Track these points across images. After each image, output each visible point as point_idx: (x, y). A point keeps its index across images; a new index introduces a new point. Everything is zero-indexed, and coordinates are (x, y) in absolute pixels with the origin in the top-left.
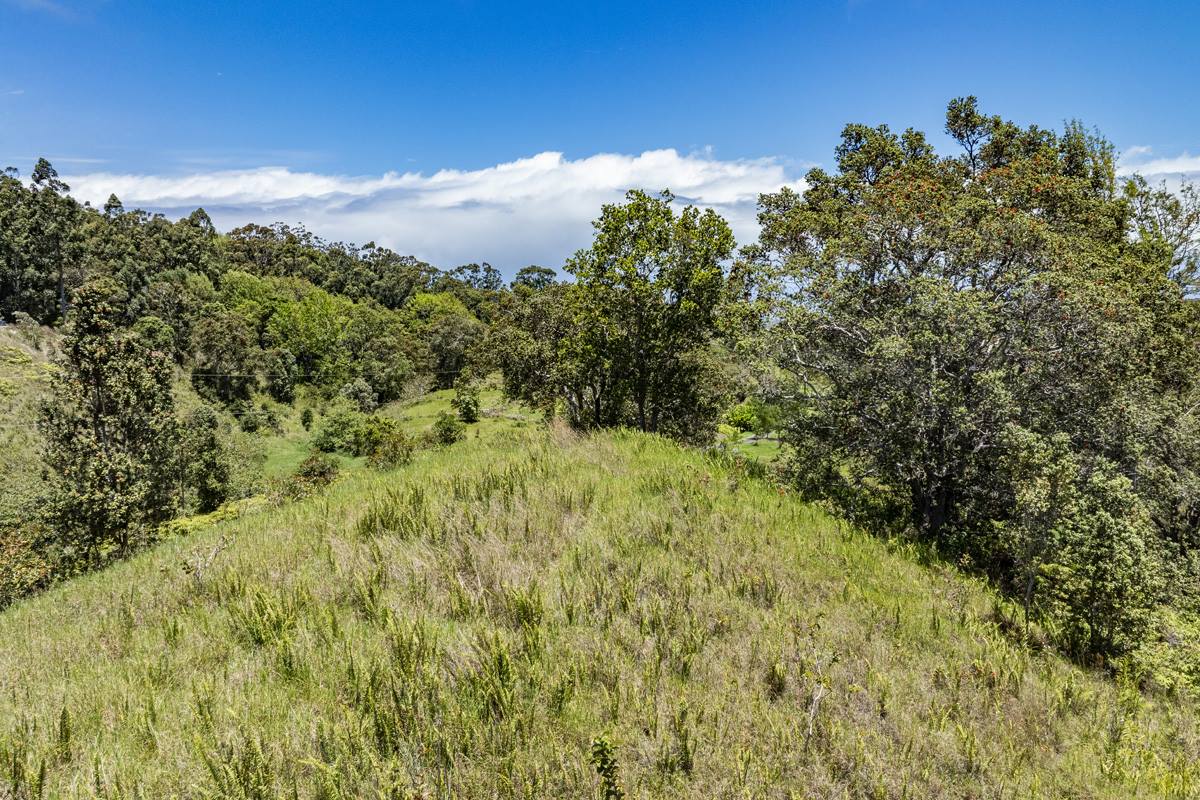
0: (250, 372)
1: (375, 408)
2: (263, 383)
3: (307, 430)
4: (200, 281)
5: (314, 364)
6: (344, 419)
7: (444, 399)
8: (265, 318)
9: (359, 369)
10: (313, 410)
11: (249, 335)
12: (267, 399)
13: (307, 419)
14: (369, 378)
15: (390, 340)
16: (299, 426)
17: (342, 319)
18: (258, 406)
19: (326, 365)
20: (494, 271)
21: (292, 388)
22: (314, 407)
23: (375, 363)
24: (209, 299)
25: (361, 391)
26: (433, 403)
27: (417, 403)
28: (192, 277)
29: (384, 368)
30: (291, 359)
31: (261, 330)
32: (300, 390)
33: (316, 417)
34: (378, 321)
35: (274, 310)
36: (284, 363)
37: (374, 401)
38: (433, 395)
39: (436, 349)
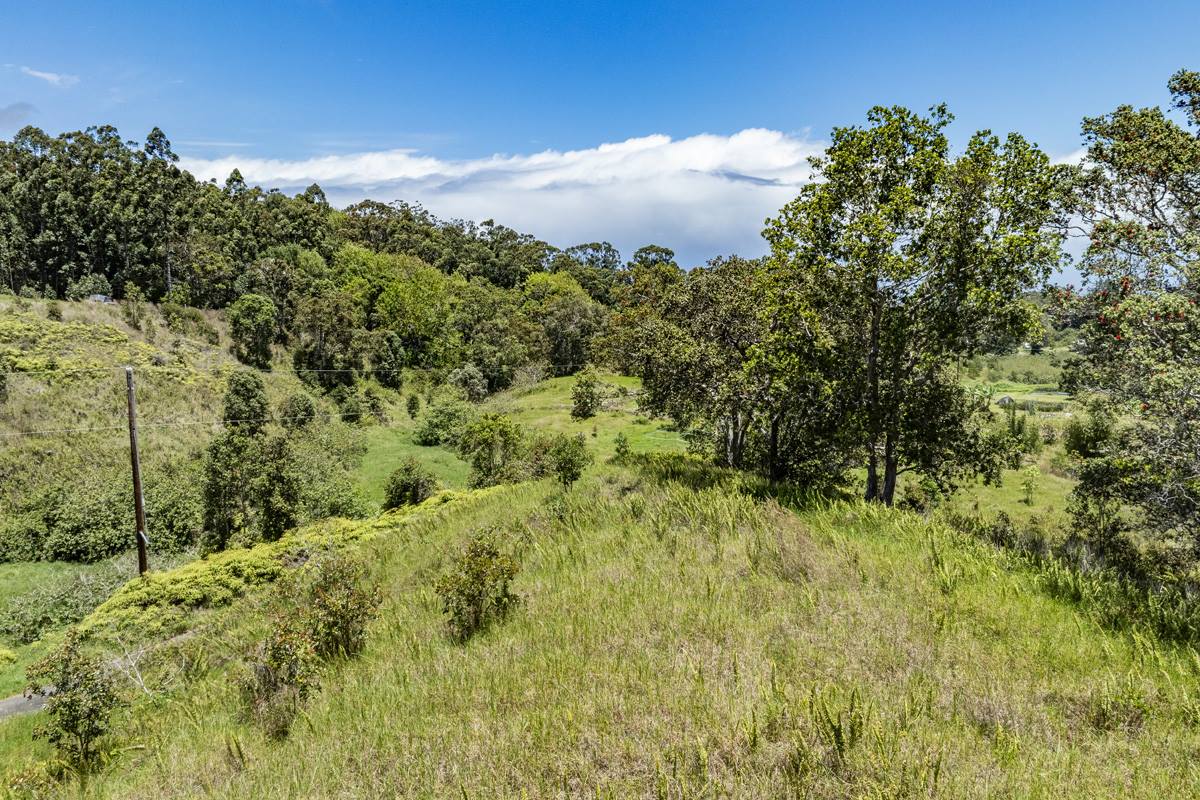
0: (355, 355)
1: (485, 396)
2: (368, 367)
3: (412, 418)
4: (313, 257)
5: (424, 346)
6: (450, 409)
7: (558, 388)
8: (373, 297)
9: (469, 352)
10: (419, 396)
11: (357, 315)
12: (373, 383)
13: (413, 405)
14: (479, 362)
15: (502, 322)
16: (405, 412)
17: (452, 299)
18: (362, 391)
19: (436, 347)
20: (614, 251)
21: (399, 373)
22: (422, 392)
23: (486, 347)
24: (320, 276)
25: (472, 377)
26: (547, 393)
27: (530, 392)
28: (304, 254)
29: (495, 352)
30: (397, 342)
31: (370, 310)
32: (407, 374)
33: (423, 403)
34: (490, 301)
35: (381, 290)
36: (391, 346)
37: (484, 388)
38: (545, 384)
39: (550, 333)
